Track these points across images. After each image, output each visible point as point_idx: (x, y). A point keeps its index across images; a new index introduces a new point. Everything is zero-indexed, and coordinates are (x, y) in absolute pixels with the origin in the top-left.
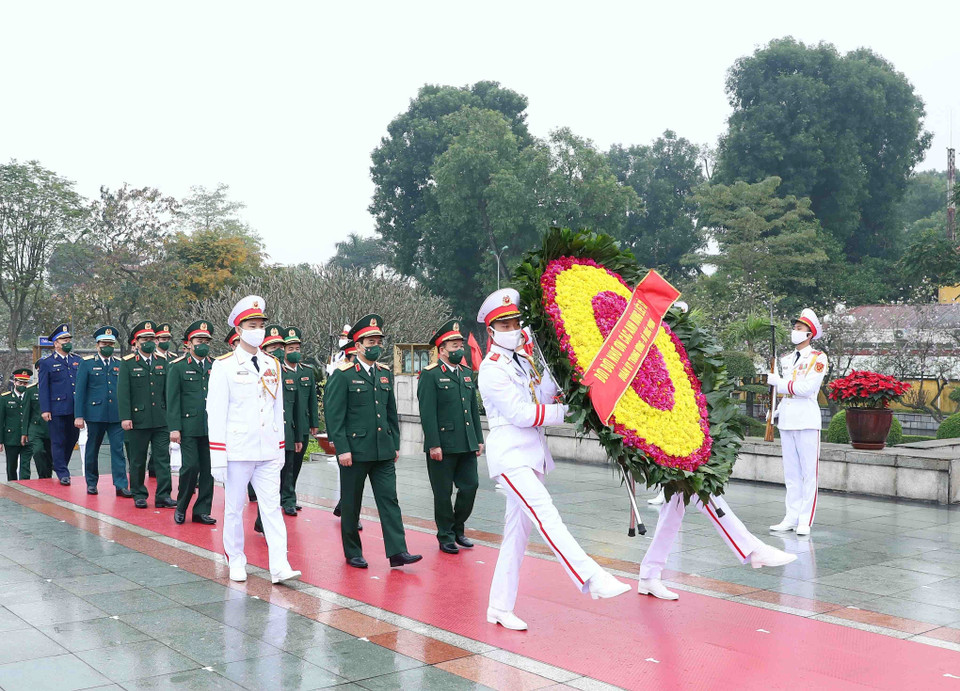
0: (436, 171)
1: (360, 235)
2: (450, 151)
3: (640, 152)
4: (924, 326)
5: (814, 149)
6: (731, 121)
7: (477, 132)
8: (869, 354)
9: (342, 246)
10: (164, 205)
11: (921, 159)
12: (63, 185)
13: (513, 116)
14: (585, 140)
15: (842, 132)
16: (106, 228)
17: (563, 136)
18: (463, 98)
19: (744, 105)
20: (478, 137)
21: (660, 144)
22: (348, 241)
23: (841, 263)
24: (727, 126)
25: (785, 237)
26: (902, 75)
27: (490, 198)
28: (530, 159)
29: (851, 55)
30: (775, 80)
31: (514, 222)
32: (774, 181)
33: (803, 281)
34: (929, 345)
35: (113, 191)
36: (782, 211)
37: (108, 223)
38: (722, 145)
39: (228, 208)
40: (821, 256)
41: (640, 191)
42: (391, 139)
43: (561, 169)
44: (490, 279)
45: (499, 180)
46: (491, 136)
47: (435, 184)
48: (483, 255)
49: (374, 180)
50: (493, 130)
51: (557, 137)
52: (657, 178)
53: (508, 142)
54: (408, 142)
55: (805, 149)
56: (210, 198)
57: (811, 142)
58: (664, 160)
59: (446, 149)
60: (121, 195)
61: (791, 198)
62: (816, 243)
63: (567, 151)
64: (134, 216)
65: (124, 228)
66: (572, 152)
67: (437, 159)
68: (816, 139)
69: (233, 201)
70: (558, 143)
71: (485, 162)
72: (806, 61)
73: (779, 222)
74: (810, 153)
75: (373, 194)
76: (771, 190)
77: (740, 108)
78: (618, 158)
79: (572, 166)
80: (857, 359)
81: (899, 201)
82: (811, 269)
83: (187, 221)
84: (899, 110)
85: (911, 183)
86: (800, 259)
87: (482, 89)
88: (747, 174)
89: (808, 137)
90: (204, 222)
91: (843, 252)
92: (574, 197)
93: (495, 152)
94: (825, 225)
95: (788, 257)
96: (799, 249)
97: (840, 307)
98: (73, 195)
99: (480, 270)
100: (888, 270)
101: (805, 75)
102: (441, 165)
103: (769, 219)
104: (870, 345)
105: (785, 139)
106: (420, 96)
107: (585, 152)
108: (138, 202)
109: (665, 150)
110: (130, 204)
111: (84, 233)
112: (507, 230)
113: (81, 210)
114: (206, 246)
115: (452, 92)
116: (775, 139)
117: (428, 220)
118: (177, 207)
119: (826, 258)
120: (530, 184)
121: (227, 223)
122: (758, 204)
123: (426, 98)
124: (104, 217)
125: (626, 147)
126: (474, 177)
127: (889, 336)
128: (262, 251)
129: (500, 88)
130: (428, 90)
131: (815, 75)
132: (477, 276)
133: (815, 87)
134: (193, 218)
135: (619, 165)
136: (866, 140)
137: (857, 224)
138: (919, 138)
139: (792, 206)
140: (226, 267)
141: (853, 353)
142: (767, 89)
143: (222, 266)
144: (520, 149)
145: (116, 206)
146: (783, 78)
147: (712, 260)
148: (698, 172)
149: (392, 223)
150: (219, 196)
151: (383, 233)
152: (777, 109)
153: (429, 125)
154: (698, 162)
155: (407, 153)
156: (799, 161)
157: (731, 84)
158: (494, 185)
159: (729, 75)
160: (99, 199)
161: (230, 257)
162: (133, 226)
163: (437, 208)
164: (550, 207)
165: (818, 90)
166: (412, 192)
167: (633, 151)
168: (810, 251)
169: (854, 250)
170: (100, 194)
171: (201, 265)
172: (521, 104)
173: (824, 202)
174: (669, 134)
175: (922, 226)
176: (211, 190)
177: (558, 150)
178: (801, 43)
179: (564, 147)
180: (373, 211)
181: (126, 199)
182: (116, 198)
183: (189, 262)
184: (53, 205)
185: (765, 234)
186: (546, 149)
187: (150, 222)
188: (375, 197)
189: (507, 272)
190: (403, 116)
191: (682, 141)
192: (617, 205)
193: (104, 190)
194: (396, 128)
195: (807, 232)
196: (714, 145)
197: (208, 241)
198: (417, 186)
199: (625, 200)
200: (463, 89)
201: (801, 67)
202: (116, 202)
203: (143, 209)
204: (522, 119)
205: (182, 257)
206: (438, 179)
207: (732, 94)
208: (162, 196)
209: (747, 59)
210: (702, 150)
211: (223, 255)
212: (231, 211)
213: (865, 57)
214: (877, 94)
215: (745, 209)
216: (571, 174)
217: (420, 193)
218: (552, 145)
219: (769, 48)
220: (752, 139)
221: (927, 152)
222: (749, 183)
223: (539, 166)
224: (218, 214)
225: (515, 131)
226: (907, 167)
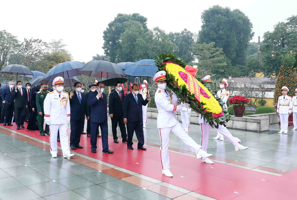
0: (121, 37)
1: (99, 55)
4: (252, 83)
5: (224, 35)
6: (202, 27)
7: (133, 27)
8: (238, 90)
9: (94, 58)
10: (43, 44)
11: (251, 39)
12: (13, 37)
13: (143, 23)
14: (163, 30)
15: (231, 31)
16: (26, 50)
17: (156, 29)
18: (129, 18)
20: (133, 28)
21: (183, 32)
22: (96, 56)
23: (231, 66)
24: (201, 28)
25: (216, 59)
26: (247, 17)
27: (136, 45)
28: (147, 35)
29: (234, 10)
30: (214, 17)
31: (143, 52)
32: (213, 43)
33: (220, 70)
34: (253, 88)
35: (28, 40)
36: (215, 52)
37: (26, 49)
38: (200, 33)
39: (62, 46)
40: (225, 64)
41: (177, 45)
42: (109, 28)
43: (156, 38)
45: (139, 40)
46: (137, 28)
47: (121, 41)
49: (104, 39)
50: (137, 27)
51: (155, 29)
52: (182, 41)
53: (141, 30)
54: (114, 29)
55: (221, 35)
56: (57, 43)
57: (223, 33)
58: (184, 37)
59: (124, 31)
60: (30, 41)
61: (218, 48)
62: (224, 61)
63: (158, 33)
64: (34, 47)
65: (31, 50)
66: (159, 33)
67: (122, 34)
68: (224, 32)
69: (64, 44)
70: (155, 31)
71: (135, 35)
72: (222, 12)
73: (214, 55)
74: (223, 36)
75: (104, 43)
76: (212, 46)
77: (205, 23)
78: (171, 36)
79: (159, 37)
80: (235, 92)
81: (246, 50)
82: (223, 67)
83: (50, 49)
84: (246, 26)
85: (249, 45)
86: (220, 65)
87: (135, 15)
88: (206, 41)
89: (222, 32)
90: (55, 49)
91: (231, 63)
92: (159, 46)
93: (138, 33)
94: (227, 56)
95: (217, 64)
96: (220, 62)
97: (230, 78)
98: (16, 40)
100: (243, 68)
101: (222, 15)
102: (123, 36)
103: (212, 53)
104: (238, 88)
105: (217, 33)
106: (118, 16)
107: (163, 34)
108: (35, 43)
109: (184, 34)
110: (33, 44)
111: (19, 51)
112: (140, 54)
113: (18, 45)
114: (55, 56)
115: (126, 16)
116: (214, 32)
117: (119, 51)
118: (47, 45)
119: (227, 64)
120: (147, 42)
121: (61, 50)
122: (209, 49)
123: (119, 17)
124: (25, 47)
125: (174, 33)
126: (132, 39)
127: (243, 86)
128: (71, 58)
129: (140, 15)
130: (120, 15)
131: (224, 15)
134: (52, 48)
136: (237, 33)
137: (235, 56)
138: (251, 34)
139: (218, 50)
141: (233, 90)
142: (212, 18)
143: (60, 62)
144: (145, 32)
145: (29, 44)
146: (216, 16)
147: (196, 64)
148: (193, 40)
149: (109, 51)
150: (60, 42)
151: (106, 54)
152: (214, 24)
153: (120, 25)
154: (193, 37)
155: (113, 32)
156: (220, 38)
157: (202, 17)
158: (137, 42)
159: (202, 14)
160: (24, 42)
161: (62, 59)
162: (34, 50)
163: (121, 48)
164: (153, 49)
165: (225, 19)
166: (114, 43)
167: (176, 34)
168: (222, 62)
169: (234, 62)
170: (24, 40)
171: (54, 62)
172: (145, 20)
173: (226, 51)
174: (185, 30)
175: (251, 57)
176: (57, 41)
177: (155, 33)
178: (221, 7)
179: (157, 32)
180: (103, 48)
181: (32, 42)
182: (29, 42)
183: (50, 61)
184: (10, 43)
185: (211, 58)
186: (152, 32)
187: (39, 49)
188: (104, 44)
190: (112, 22)
191: (189, 32)
192: (171, 48)
193: (26, 39)
194: (110, 25)
195: (222, 57)
196: (197, 33)
197: (56, 55)
198: (116, 41)
199: (173, 47)
200: (130, 15)
201: (221, 13)
203: (37, 45)
204: (145, 24)
205: (48, 59)
206: (122, 40)
207: (203, 20)
208: (43, 42)
209: (207, 10)
210: (194, 35)
211: (60, 59)
212: (63, 46)
213: (238, 12)
214: (241, 21)
215: (205, 51)
216: (159, 39)
217: (117, 43)
218: (154, 31)
219: (213, 7)
220: (208, 32)
221: (253, 37)
222: (207, 44)
223: (150, 37)
224: (59, 47)
225: (144, 27)
226: (248, 41)
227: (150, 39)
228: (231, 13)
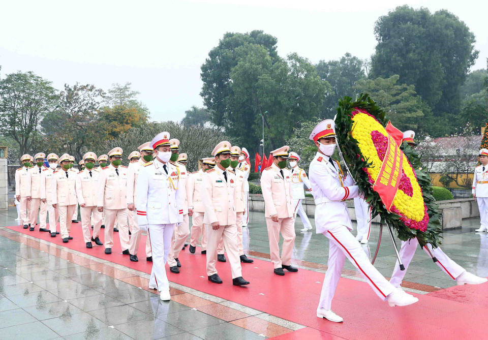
0: (231, 75)
1: (197, 107)
2: (238, 65)
3: (333, 64)
4: (468, 146)
5: (418, 61)
6: (377, 48)
7: (252, 56)
8: (441, 161)
9: (188, 113)
10: (97, 93)
11: (473, 64)
12: (46, 83)
13: (270, 48)
14: (304, 58)
15: (432, 52)
16: (68, 105)
17: (293, 57)
18: (245, 39)
19: (383, 40)
20: (252, 58)
21: (343, 60)
22: (191, 110)
23: (431, 117)
24: (375, 50)
25: (402, 105)
26: (463, 22)
27: (258, 88)
28: (278, 68)
29: (437, 13)
30: (398, 27)
31: (270, 99)
32: (396, 77)
33: (411, 126)
34: (470, 156)
35: (71, 86)
36: (400, 92)
37: (70, 103)
38: (373, 59)
39: (131, 94)
40: (420, 113)
41: (333, 83)
42: (210, 59)
43: (293, 73)
44: (259, 127)
45: (262, 79)
46: (258, 58)
47: (232, 81)
48: (256, 116)
49: (202, 80)
50: (259, 54)
51: (290, 58)
52: (342, 76)
53: (267, 60)
54: (219, 61)
55: (413, 61)
56: (122, 89)
57: (416, 57)
58: (345, 68)
59: (237, 64)
60: (75, 88)
61: (405, 85)
63: (296, 65)
64: (82, 99)
65: (77, 105)
66: (298, 65)
67: (233, 69)
68: (419, 56)
69: (134, 91)
70: (291, 61)
71: (256, 69)
72: (414, 17)
73: (399, 97)
74: (415, 63)
76: (395, 82)
77: (381, 41)
78: (322, 68)
79: (298, 71)
80: (436, 163)
81: (462, 85)
82: (416, 120)
83: (111, 101)
84: (461, 40)
85: (468, 76)
86: (409, 115)
87: (255, 34)
89: (414, 55)
90: (119, 101)
91: (431, 112)
92: (299, 87)
93: (261, 65)
94: (425, 98)
95: (404, 115)
96: (410, 110)
97: (428, 138)
98: (51, 88)
99: (254, 123)
100: (455, 120)
101: (413, 24)
102: (235, 72)
103: (394, 95)
104: (442, 157)
105: (404, 57)
106: (224, 38)
107: (305, 65)
108: (84, 92)
109: (346, 63)
110: (80, 93)
111: (57, 107)
112: (267, 104)
113: (55, 96)
114: (119, 113)
115: (240, 36)
116: (398, 56)
117: (229, 99)
118: (104, 94)
119: (423, 114)
120: (278, 81)
121: (130, 101)
122: (388, 89)
123: (227, 39)
124: (67, 99)
125: (327, 61)
126: (250, 78)
127: (452, 152)
128: (148, 115)
129: (264, 33)
130: (228, 35)
131: (419, 24)
132: (253, 126)
133: (419, 30)
134: (114, 99)
135: (323, 70)
136: (444, 55)
137: (440, 97)
138: (472, 54)
139: (405, 89)
140: (129, 123)
141: (434, 161)
142: (394, 31)
143: (127, 123)
144: (273, 64)
145: (73, 94)
146: (402, 26)
148: (362, 73)
149: (211, 101)
150: (127, 88)
151: (208, 106)
152: (400, 41)
153: (229, 53)
154: (362, 68)
155: (218, 66)
156: (410, 66)
157: (377, 30)
158: (260, 82)
159: (376, 25)
160: (64, 91)
161: (131, 119)
162: (82, 104)
163: (233, 93)
164: (288, 92)
165: (420, 32)
166: (221, 86)
167: (330, 64)
168: (415, 111)
169: (439, 110)
170: (64, 88)
171: (117, 123)
172: (274, 41)
173: (423, 89)
174: (348, 55)
175: (475, 97)
176: (122, 85)
177: (291, 64)
178: (412, 8)
179: (294, 62)
180: (202, 95)
181: (78, 90)
182: (73, 90)
183: (110, 121)
184: (41, 93)
185: (390, 104)
186: (285, 63)
187: (90, 102)
188: (203, 88)
189: (268, 124)
190: (216, 48)
191: (354, 58)
192: (320, 90)
193: (67, 86)
194: (213, 54)
195: (413, 102)
196: (370, 60)
197: (120, 111)
198: (223, 82)
199: (324, 88)
200: (246, 34)
201: (411, 20)
202: (73, 92)
203: (87, 95)
204: (275, 49)
205: (108, 119)
206: (233, 79)
207: (377, 34)
208: (96, 89)
209: (385, 17)
210: (364, 63)
211: (127, 118)
212: (133, 95)
213: (444, 14)
214: (450, 32)
215: (381, 91)
216: (298, 75)
217: (225, 86)
218: (288, 61)
219: (395, 11)
220: (387, 56)
221: (476, 60)
222: (384, 78)
223: (282, 72)
224: (127, 97)
225: (271, 55)
226: (466, 68)
227: (282, 77)
228: (430, 18)
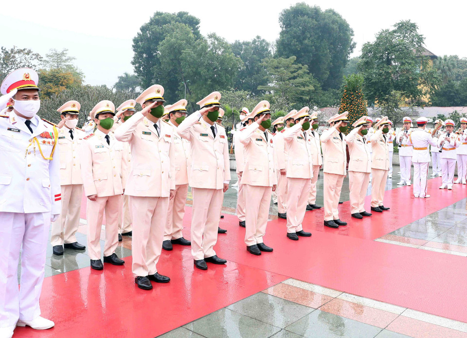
0: (160, 48)
1: (129, 74)
2: (165, 40)
3: (247, 44)
5: (312, 46)
6: (280, 34)
7: (177, 32)
8: (323, 125)
9: (121, 78)
10: (34, 57)
11: (352, 52)
13: (194, 27)
14: (222, 38)
15: (322, 40)
16: (4, 66)
17: (213, 36)
18: (173, 18)
19: (286, 28)
21: (254, 41)
22: (124, 76)
23: (320, 91)
24: (279, 35)
25: (298, 80)
26: (345, 20)
27: (182, 60)
28: (199, 45)
29: (327, 11)
30: (297, 19)
31: (192, 70)
32: (294, 58)
33: (304, 97)
35: (8, 49)
36: (296, 70)
37: (6, 64)
38: (277, 43)
39: (68, 59)
40: (312, 88)
42: (141, 33)
43: (212, 50)
44: (182, 93)
45: (186, 53)
46: (183, 35)
47: (160, 53)
48: (179, 84)
49: (134, 50)
50: (184, 32)
51: (210, 37)
52: (253, 54)
53: (190, 37)
54: (149, 35)
55: (308, 46)
56: (59, 54)
57: (310, 43)
58: (256, 48)
59: (164, 39)
60: (12, 51)
61: (300, 65)
62: (310, 83)
63: (214, 42)
64: (19, 61)
65: (14, 66)
66: (216, 43)
67: (161, 43)
68: (312, 42)
69: (70, 56)
70: (211, 39)
71: (181, 45)
72: (309, 12)
73: (295, 74)
74: (309, 48)
75: (133, 56)
76: (292, 62)
77: (284, 29)
79: (216, 48)
81: (344, 67)
82: (309, 93)
83: (48, 64)
84: (343, 33)
85: (349, 61)
86: (303, 89)
87: (181, 15)
88: (286, 55)
89: (309, 41)
90: (56, 65)
91: (320, 87)
92: (217, 61)
93: (184, 42)
94: (314, 76)
95: (299, 88)
96: (304, 85)
99: (178, 90)
101: (309, 17)
102: (162, 45)
103: (292, 72)
104: (325, 122)
105: (301, 42)
106: (154, 16)
107: (221, 43)
108: (20, 55)
109: (257, 43)
110: (17, 55)
112: (188, 73)
114: (54, 76)
115: (168, 15)
116: (297, 42)
117: (157, 68)
118: (40, 58)
119: (313, 89)
120: (200, 55)
121: (66, 66)
122: (287, 67)
123: (157, 17)
124: (4, 61)
125: (241, 41)
126: (175, 51)
128: (83, 79)
129: (189, 15)
130: (158, 14)
131: (313, 18)
132: (177, 92)
133: (312, 22)
134: (51, 63)
135: (238, 48)
136: (331, 44)
137: (328, 76)
138: (352, 44)
139: (300, 68)
140: (64, 85)
142: (294, 22)
143: (62, 85)
144: (195, 40)
145: (9, 56)
146: (300, 18)
147: (273, 88)
148: (270, 53)
149: (141, 69)
150: (64, 54)
151: (138, 73)
152: (298, 30)
153: (157, 29)
154: (269, 50)
155: (148, 39)
156: (306, 50)
157: (281, 20)
158: (183, 55)
159: (280, 15)
161: (66, 81)
162: (19, 66)
163: (160, 64)
164: (207, 65)
165: (313, 24)
166: (151, 56)
167: (244, 43)
168: (308, 86)
169: (326, 86)
171: (52, 84)
172: (197, 22)
173: (314, 68)
174: (258, 37)
176: (59, 51)
177: (211, 42)
178: (308, 5)
179: (213, 40)
180: (133, 63)
181: (15, 53)
182: (10, 52)
183: (46, 82)
185: (290, 79)
186: (206, 41)
187: (27, 64)
188: (134, 58)
189: (189, 91)
190: (147, 24)
191: (264, 40)
192: (234, 65)
193: (4, 49)
194: (143, 29)
195: (306, 78)
196: (275, 43)
197: (56, 74)
198: (152, 54)
200: (173, 14)
201: (307, 14)
202: (9, 54)
203: (23, 58)
204: (197, 28)
205: (43, 81)
206: (161, 51)
207: (281, 23)
208: (33, 53)
209: (287, 10)
210: (271, 44)
211: (62, 80)
212: (69, 61)
213: (332, 12)
214: (335, 27)
215: (282, 69)
216: (216, 51)
217: (154, 57)
218: (208, 40)
219: (295, 6)
220: (288, 41)
221: (354, 49)
222: (287, 58)
223: (202, 48)
224: (63, 61)
225: (194, 33)
226: (347, 55)
227: (203, 52)
228: (321, 14)
